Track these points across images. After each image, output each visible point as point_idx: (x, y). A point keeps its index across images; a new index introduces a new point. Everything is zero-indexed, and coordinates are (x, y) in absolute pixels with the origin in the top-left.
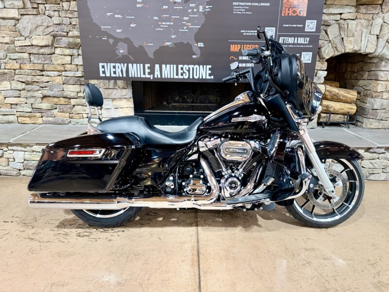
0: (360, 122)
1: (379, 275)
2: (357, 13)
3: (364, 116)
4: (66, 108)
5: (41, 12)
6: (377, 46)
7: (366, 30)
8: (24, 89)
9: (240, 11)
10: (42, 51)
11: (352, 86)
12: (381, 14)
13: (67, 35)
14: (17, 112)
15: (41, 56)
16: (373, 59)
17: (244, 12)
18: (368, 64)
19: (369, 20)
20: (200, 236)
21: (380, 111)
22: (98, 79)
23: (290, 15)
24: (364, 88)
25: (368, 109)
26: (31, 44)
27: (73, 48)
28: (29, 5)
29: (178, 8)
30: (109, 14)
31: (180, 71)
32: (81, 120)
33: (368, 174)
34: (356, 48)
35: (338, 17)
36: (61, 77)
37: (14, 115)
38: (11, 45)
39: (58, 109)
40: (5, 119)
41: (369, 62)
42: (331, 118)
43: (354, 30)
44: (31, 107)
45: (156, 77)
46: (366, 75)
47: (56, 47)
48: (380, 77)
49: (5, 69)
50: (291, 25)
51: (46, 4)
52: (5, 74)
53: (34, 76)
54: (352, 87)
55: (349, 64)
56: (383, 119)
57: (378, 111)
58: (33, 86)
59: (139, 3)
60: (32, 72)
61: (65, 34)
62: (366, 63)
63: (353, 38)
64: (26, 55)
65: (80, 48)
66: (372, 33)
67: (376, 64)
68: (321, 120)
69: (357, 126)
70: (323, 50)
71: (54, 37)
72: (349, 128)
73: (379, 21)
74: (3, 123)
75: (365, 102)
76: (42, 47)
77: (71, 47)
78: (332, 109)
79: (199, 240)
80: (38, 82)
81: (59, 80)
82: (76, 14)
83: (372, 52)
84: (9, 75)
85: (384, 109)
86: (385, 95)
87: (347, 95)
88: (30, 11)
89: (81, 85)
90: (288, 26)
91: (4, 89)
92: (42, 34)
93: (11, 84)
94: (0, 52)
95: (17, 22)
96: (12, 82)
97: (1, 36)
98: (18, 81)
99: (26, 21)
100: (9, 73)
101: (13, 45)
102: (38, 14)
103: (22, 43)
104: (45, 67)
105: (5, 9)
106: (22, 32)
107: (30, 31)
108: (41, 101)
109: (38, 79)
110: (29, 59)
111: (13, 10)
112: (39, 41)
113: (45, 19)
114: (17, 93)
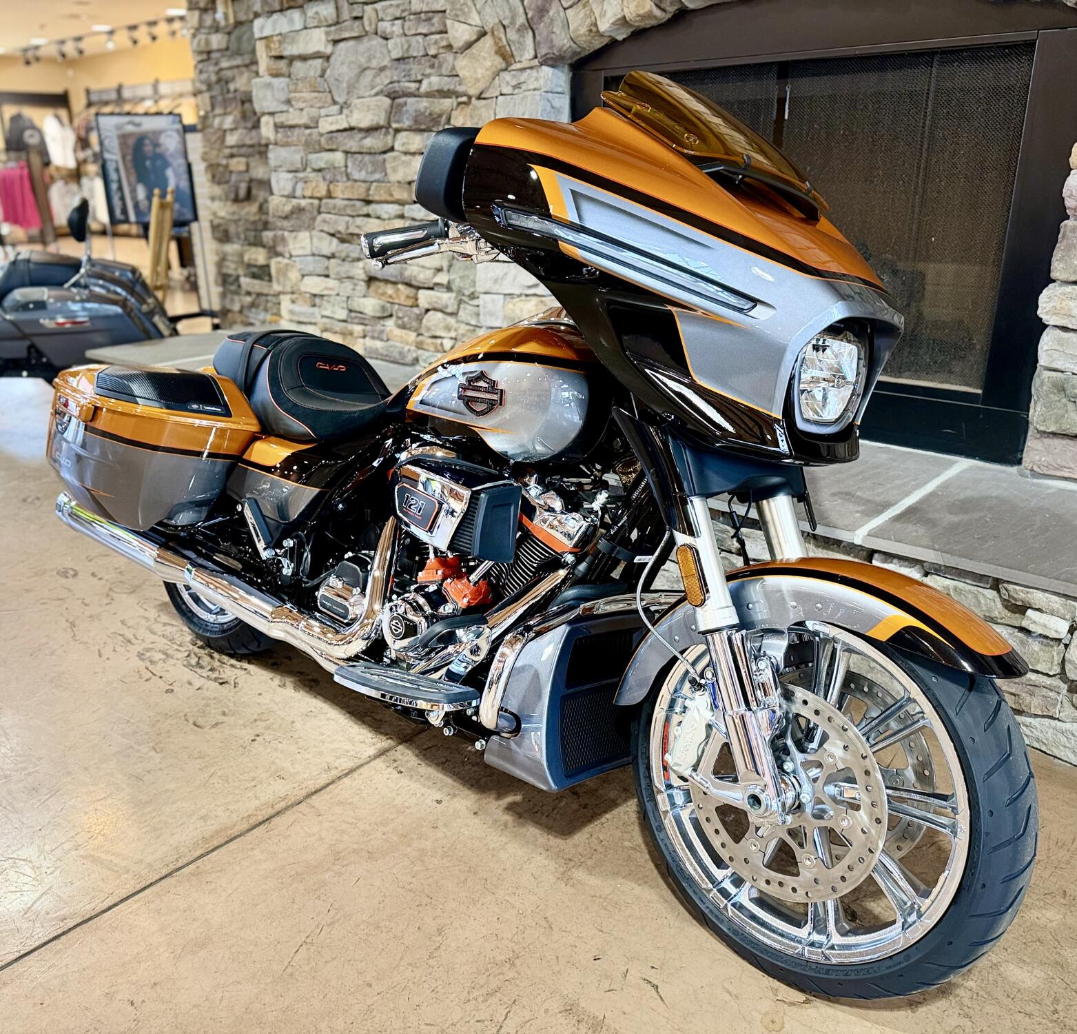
4: (410, 318)
5: (367, 28)
8: (333, 256)
10: (369, 142)
13: (418, 89)
14: (321, 316)
15: (367, 158)
26: (345, 125)
27: (428, 130)
28: (346, 11)
36: (400, 221)
37: (316, 324)
38: (312, 131)
39: (394, 317)
44: (345, 305)
47: (398, 131)
49: (304, 197)
52: (299, 210)
53: (353, 217)
58: (350, 247)
60: (346, 206)
61: (413, 86)
64: (338, 157)
71: (393, 99)
76: (367, 131)
77: (423, 127)
80: (358, 235)
88: (346, 30)
91: (300, 252)
92: (367, 94)
93: (311, 238)
94: (295, 151)
95: (326, 64)
96: (314, 233)
97: (296, 107)
98: (322, 231)
99: (340, 59)
100: (309, 207)
101: (316, 130)
102: (363, 33)
103: (331, 124)
104: (371, 192)
105: (305, 31)
106: (334, 93)
107: (348, 88)
108: (363, 292)
109: (358, 227)
110: (343, 169)
111: (317, 30)
112: (362, 115)
113: (376, 46)
114: (320, 265)
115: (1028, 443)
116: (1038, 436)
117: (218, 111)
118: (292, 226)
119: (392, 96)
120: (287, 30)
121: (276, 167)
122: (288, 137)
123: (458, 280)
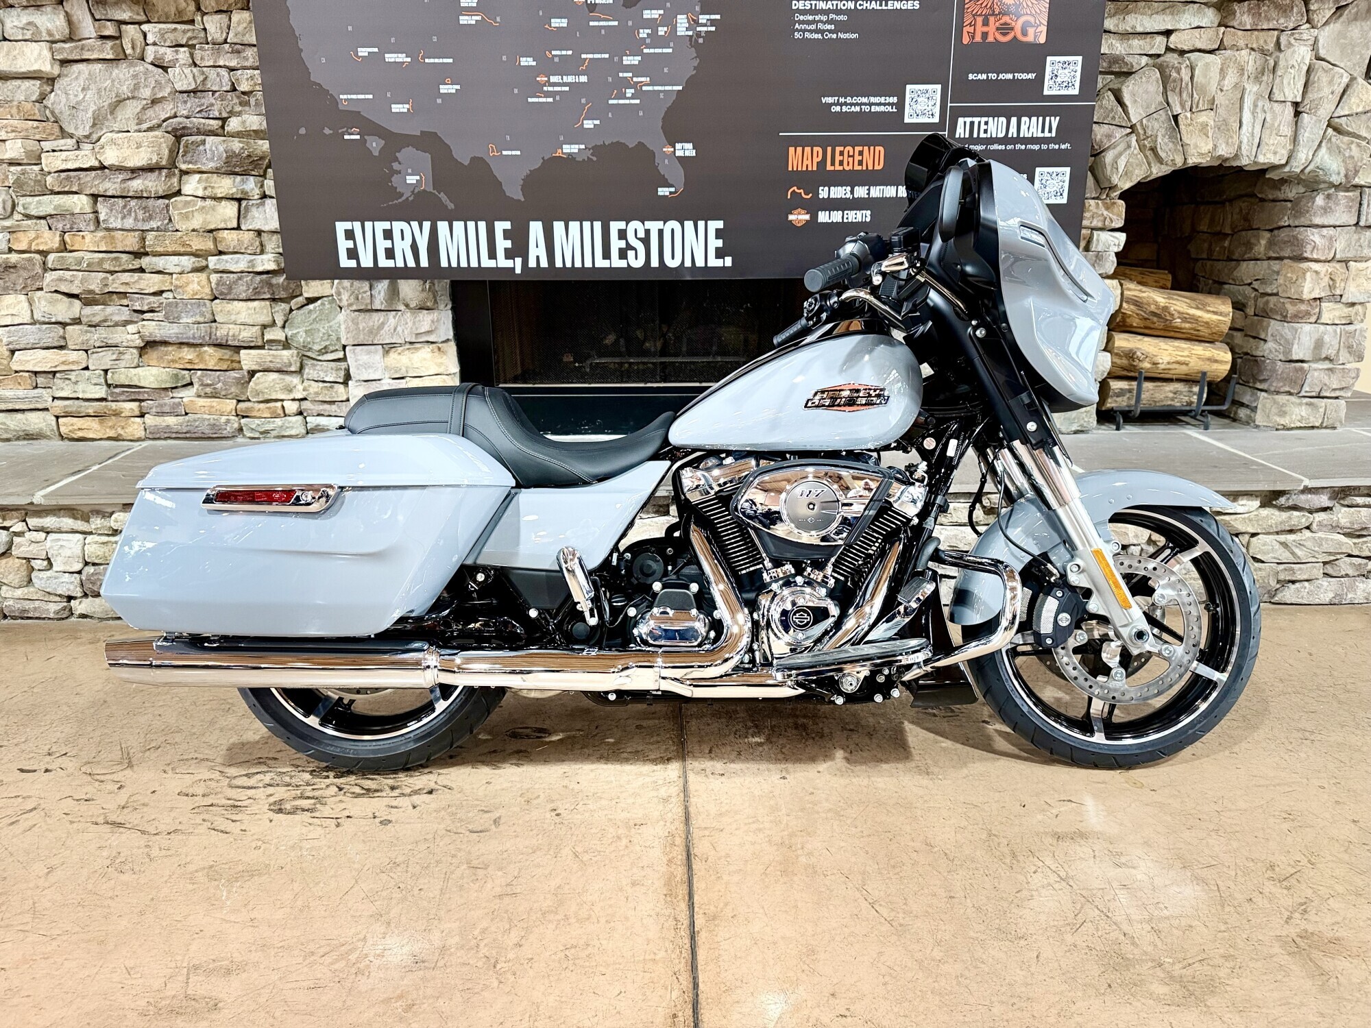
0: (1247, 406)
1: (1305, 911)
2: (1223, 29)
3: (1259, 385)
4: (225, 383)
5: (129, 51)
6: (1295, 139)
7: (1255, 89)
8: (77, 321)
9: (817, 31)
10: (137, 184)
11: (1215, 282)
12: (1306, 32)
13: (223, 127)
14: (54, 398)
15: (133, 203)
16: (1285, 188)
17: (830, 31)
18: (1266, 204)
19: (1263, 52)
20: (693, 800)
21: (1314, 366)
22: (333, 278)
23: (990, 39)
24: (1253, 288)
25: (1273, 362)
26: (97, 164)
27: (245, 173)
28: (88, 28)
29: (602, 23)
30: (363, 52)
31: (616, 244)
32: (278, 422)
33: (1273, 583)
34: (1224, 151)
35: (1159, 44)
36: (203, 276)
37: (47, 409)
38: (28, 167)
39: (196, 386)
40: (12, 427)
41: (1271, 197)
42: (1143, 396)
43: (1213, 87)
44: (103, 381)
45: (532, 263)
46: (1263, 242)
47: (187, 173)
48: (1309, 248)
49: (10, 250)
50: (993, 76)
51: (149, 22)
52: (9, 267)
53: (112, 273)
54: (1215, 288)
55: (1202, 208)
56: (1324, 394)
57: (1305, 365)
58: (109, 310)
59: (469, 11)
60: (103, 259)
61: (216, 124)
62: (1262, 200)
63: (1212, 113)
64: (80, 203)
65: (270, 170)
66: (1278, 96)
67: (1295, 202)
68: (1110, 404)
69: (1234, 420)
70: (1109, 157)
71: (178, 138)
72: (1206, 428)
73: (1300, 54)
74: (8, 440)
75: (1262, 337)
76: (136, 171)
77: (237, 170)
78: (1146, 365)
79: (692, 815)
80: (124, 295)
81: (197, 285)
82: (250, 53)
83: (1277, 163)
84: (25, 274)
85: (1327, 358)
86: (1331, 312)
87: (1198, 313)
88: (91, 50)
89: (274, 300)
90: (984, 77)
91: (10, 321)
92: (136, 128)
93: (30, 301)
95: (49, 89)
96: (37, 295)
98: (56, 291)
99: (80, 83)
100: (23, 264)
101: (36, 168)
102: (122, 56)
103: (66, 160)
104: (147, 243)
105: (5, 43)
106: (64, 123)
107: (94, 119)
108: (136, 361)
109: (124, 284)
110: (91, 215)
111: (33, 45)
112: (127, 152)
113: (145, 74)
114: (52, 335)
119: (177, 132)
123: (304, 335)
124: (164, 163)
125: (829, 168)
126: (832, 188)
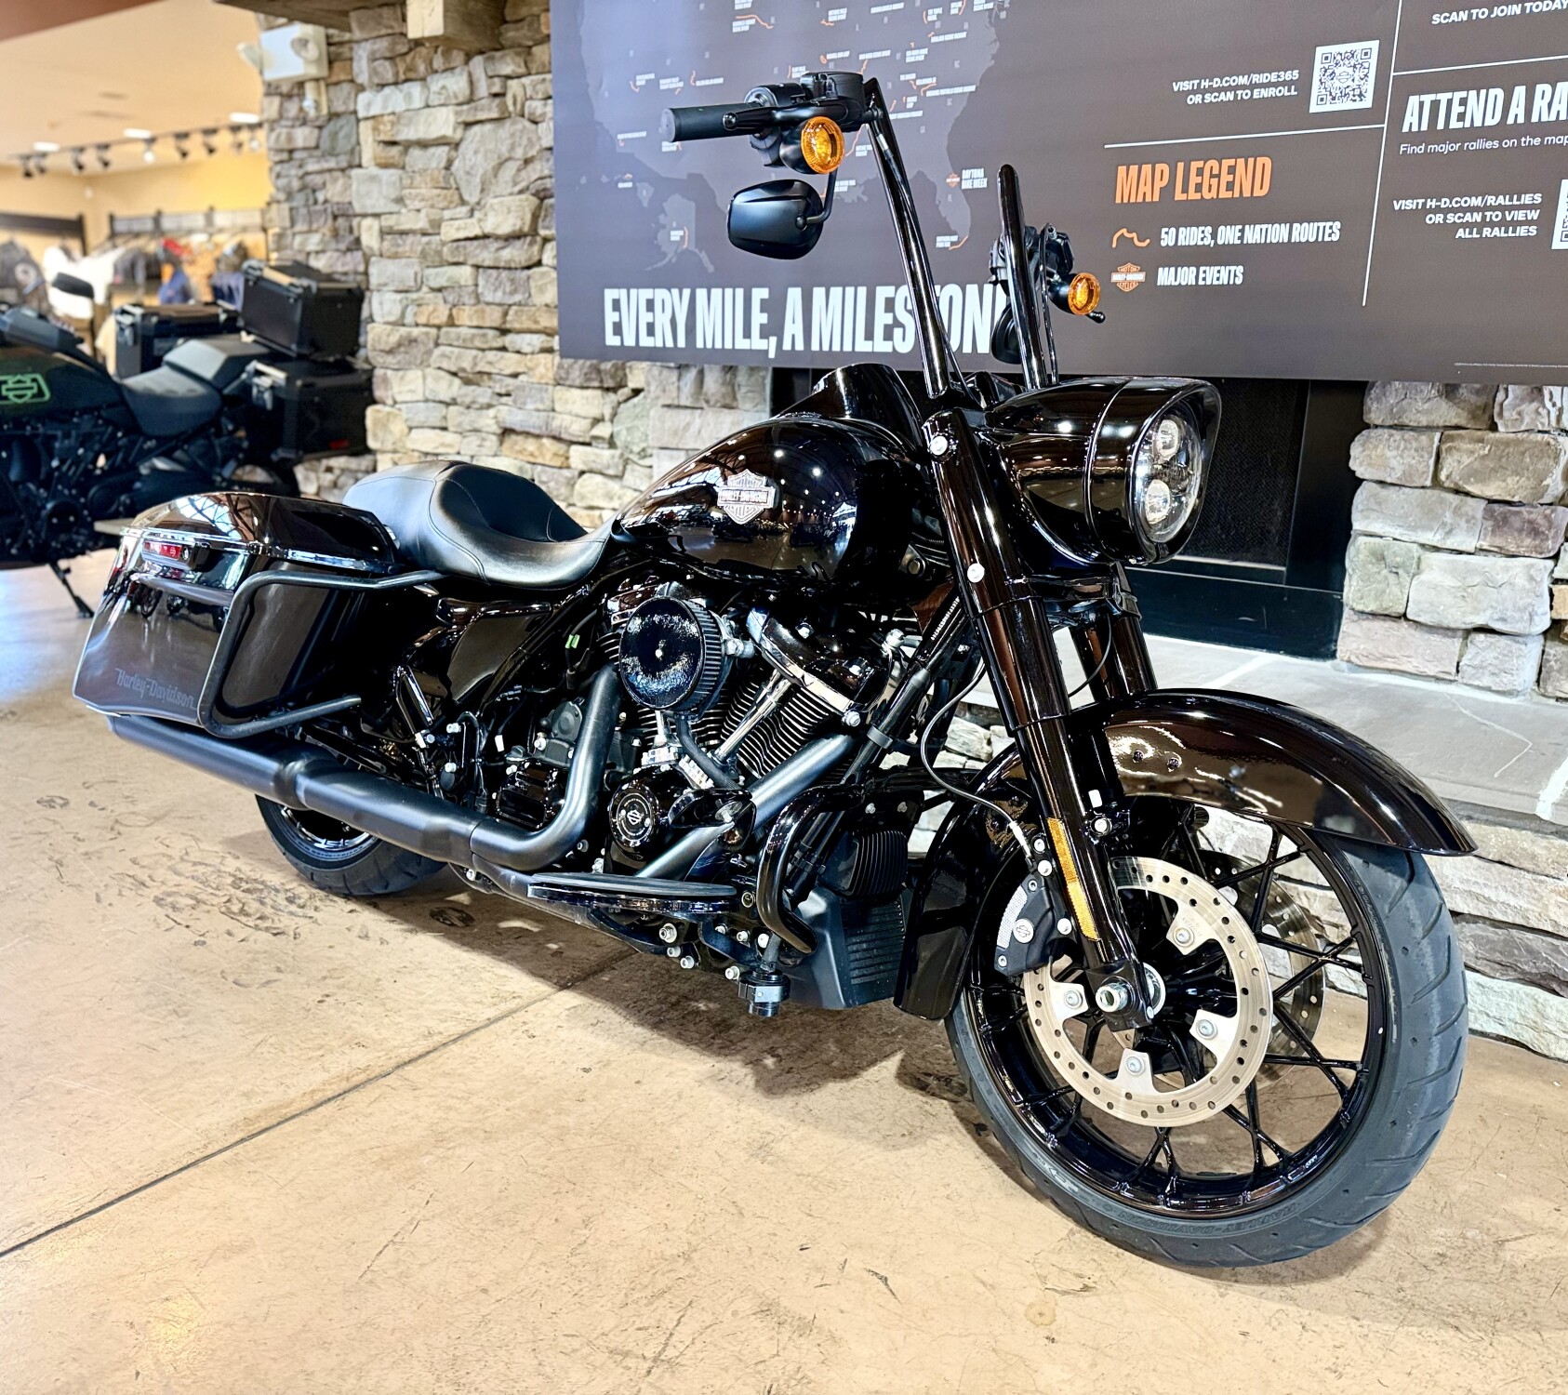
4: (557, 482)
5: (511, 108)
8: (454, 402)
10: (509, 254)
15: (504, 274)
26: (477, 232)
28: (483, 87)
29: (883, 10)
30: (641, 80)
31: (882, 319)
36: (548, 357)
38: (431, 238)
45: (787, 345)
47: (546, 240)
49: (417, 325)
50: (1480, 12)
51: (529, 74)
52: (413, 341)
53: (483, 350)
58: (478, 390)
59: (743, 14)
60: (474, 336)
64: (465, 273)
71: (541, 200)
76: (506, 239)
80: (489, 374)
81: (544, 367)
84: (423, 348)
88: (482, 110)
89: (603, 389)
90: (1463, 16)
91: (408, 397)
92: (509, 191)
93: (424, 378)
94: (407, 265)
95: (453, 154)
96: (428, 371)
97: (411, 207)
98: (440, 368)
99: (474, 146)
100: (422, 338)
101: (437, 238)
102: (505, 115)
103: (458, 229)
104: (509, 318)
105: (427, 110)
106: (463, 191)
107: (483, 183)
108: (494, 449)
109: (490, 363)
110: (473, 288)
111: (444, 109)
112: (500, 218)
113: (522, 131)
114: (435, 414)
115: (1343, 628)
116: (1355, 618)
117: (300, 227)
118: (399, 363)
119: (542, 195)
120: (404, 108)
121: (380, 285)
122: (398, 246)
124: (526, 229)
125: (1179, 196)
126: (1182, 229)
